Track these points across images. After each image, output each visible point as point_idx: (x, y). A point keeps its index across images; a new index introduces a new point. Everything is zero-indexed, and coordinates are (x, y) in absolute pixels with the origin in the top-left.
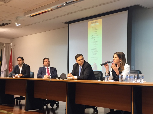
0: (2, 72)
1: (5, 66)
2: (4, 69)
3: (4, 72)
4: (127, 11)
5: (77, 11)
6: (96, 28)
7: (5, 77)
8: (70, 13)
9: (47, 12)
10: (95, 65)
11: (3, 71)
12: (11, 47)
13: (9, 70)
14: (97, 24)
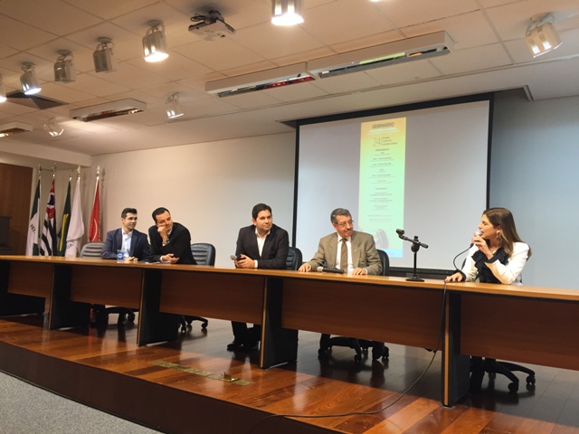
0: (68, 244)
1: (78, 226)
2: (75, 234)
3: (76, 242)
4: (487, 103)
5: (355, 91)
6: (387, 140)
7: (78, 255)
8: (331, 95)
9: (276, 85)
10: (382, 234)
11: (72, 241)
12: (98, 178)
13: (91, 239)
14: (390, 129)
